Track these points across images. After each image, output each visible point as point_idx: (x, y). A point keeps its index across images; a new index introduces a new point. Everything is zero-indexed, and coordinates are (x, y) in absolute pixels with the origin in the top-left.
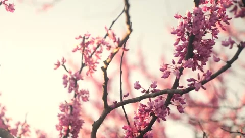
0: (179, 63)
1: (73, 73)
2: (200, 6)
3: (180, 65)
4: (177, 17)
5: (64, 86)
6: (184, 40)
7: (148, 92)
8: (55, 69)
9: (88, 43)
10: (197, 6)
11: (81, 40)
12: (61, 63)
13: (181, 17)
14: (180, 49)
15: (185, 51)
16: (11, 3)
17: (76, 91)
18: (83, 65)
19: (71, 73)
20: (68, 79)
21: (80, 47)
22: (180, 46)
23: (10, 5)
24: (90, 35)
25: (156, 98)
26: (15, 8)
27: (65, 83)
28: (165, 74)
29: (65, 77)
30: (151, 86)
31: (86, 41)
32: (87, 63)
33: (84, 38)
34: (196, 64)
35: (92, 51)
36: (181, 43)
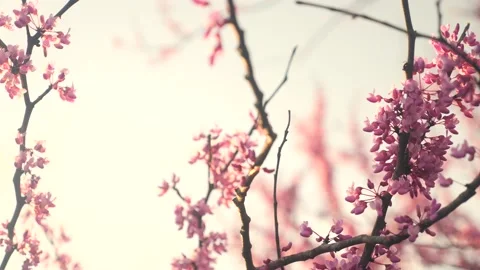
0: (383, 184)
1: (194, 202)
2: (416, 77)
3: (385, 188)
4: (372, 100)
5: (178, 227)
6: (390, 141)
7: (327, 240)
8: (161, 195)
9: (217, 147)
10: (409, 77)
11: (203, 142)
12: (171, 184)
13: (380, 98)
14: (384, 157)
15: (394, 161)
16: (70, 86)
17: (201, 235)
18: (212, 187)
19: (188, 201)
20: (184, 214)
21: (203, 153)
22: (384, 152)
23: (68, 89)
24: (220, 131)
25: (343, 251)
26: (76, 94)
27: (180, 222)
28: (357, 206)
29: (179, 211)
30: (333, 229)
31: (213, 143)
32: (219, 183)
33: (209, 137)
34: (416, 184)
35: (228, 159)
36: (384, 146)
